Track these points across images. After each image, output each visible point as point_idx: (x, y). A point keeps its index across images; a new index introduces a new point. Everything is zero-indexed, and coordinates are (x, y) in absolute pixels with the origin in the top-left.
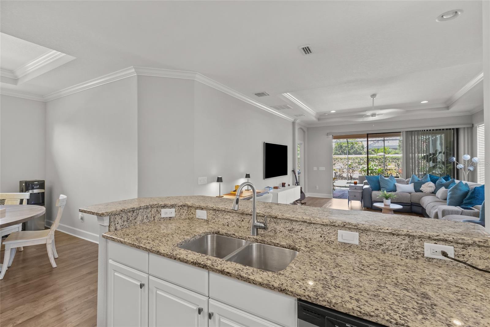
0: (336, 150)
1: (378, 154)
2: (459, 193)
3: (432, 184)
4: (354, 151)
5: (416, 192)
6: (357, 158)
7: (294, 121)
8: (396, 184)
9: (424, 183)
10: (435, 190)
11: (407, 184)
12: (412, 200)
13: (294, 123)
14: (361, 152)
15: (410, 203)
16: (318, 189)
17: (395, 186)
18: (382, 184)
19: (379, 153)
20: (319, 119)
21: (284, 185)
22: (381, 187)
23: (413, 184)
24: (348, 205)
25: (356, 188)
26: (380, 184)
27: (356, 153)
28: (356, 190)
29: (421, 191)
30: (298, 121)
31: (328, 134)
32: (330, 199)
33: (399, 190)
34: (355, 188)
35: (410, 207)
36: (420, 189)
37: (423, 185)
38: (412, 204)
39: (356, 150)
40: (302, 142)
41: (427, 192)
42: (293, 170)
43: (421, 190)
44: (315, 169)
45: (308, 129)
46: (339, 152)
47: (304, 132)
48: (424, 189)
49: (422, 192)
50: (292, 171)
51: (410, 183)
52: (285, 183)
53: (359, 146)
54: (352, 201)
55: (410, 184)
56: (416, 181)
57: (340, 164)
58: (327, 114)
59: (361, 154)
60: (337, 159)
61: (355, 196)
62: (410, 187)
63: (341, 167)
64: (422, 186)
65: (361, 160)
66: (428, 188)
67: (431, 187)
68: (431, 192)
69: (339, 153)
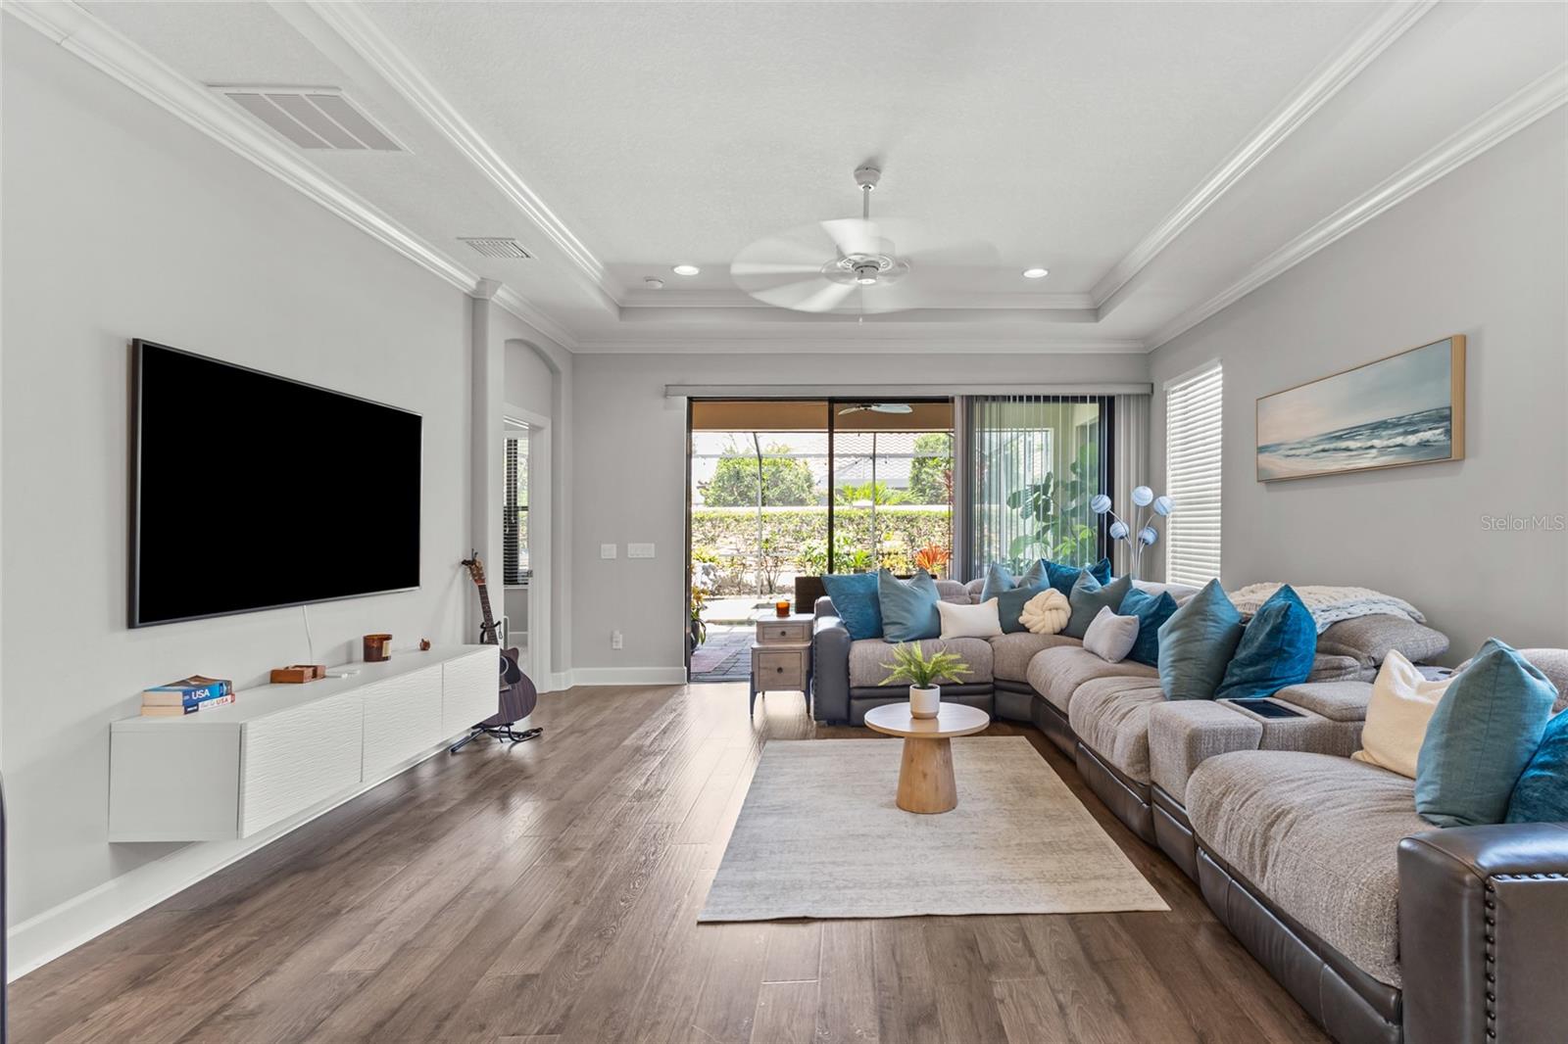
0: (722, 488)
1: (855, 503)
2: (1213, 633)
3: (1056, 597)
4: (782, 492)
5: (1006, 631)
6: (790, 517)
7: (475, 292)
8: (941, 604)
9: (1030, 595)
10: (1069, 620)
11: (974, 602)
12: (996, 671)
13: (476, 304)
14: (804, 495)
15: (992, 680)
16: (620, 646)
17: (936, 612)
18: (888, 610)
19: (857, 499)
20: (622, 310)
21: (380, 648)
22: (885, 621)
23: (996, 599)
24: (752, 713)
25: (783, 633)
26: (882, 607)
27: (785, 499)
28: (786, 641)
29: (1024, 629)
30: (502, 295)
31: (667, 392)
32: (674, 688)
33: (949, 631)
34: (780, 630)
35: (988, 697)
36: (1021, 620)
37: (1027, 603)
38: (998, 683)
39: (788, 488)
40: (545, 422)
41: (1043, 631)
42: (470, 559)
43: (1023, 625)
44: (609, 551)
45: (577, 360)
46: (732, 494)
47: (553, 370)
48: (1036, 618)
49: (1027, 630)
50: (464, 563)
51: (982, 596)
52: (388, 638)
53: (796, 477)
54: (766, 693)
55: (986, 600)
56: (1006, 589)
57: (733, 539)
58: (659, 286)
59: (801, 502)
60: (722, 520)
61: (780, 670)
62: (984, 616)
63: (738, 550)
64: (1025, 606)
65: (803, 521)
66: (1047, 613)
67: (1057, 609)
68: (1058, 629)
69: (731, 498)
